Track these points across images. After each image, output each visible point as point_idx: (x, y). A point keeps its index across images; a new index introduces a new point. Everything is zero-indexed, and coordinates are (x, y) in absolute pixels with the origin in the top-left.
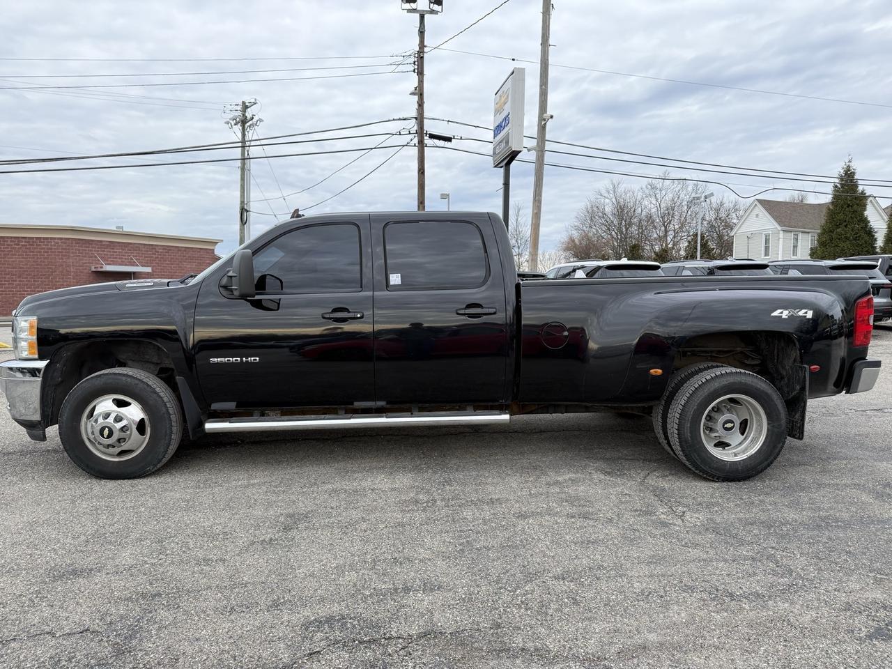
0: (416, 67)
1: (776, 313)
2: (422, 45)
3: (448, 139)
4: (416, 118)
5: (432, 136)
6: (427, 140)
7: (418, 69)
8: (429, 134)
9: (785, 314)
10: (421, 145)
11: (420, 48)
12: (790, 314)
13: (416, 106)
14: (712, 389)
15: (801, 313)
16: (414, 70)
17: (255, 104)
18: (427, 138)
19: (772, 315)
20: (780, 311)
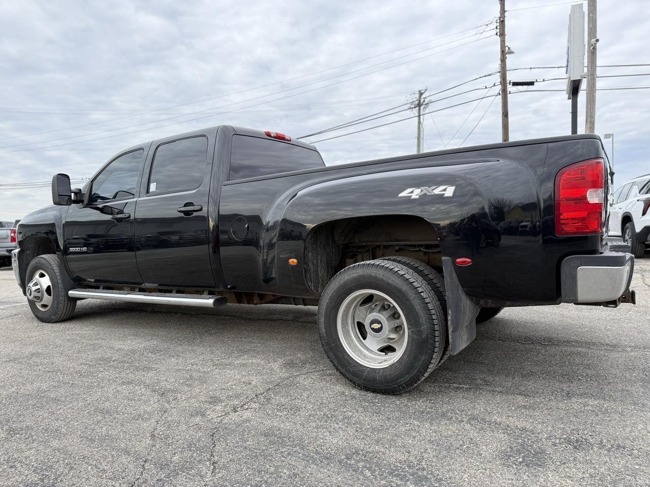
0: (498, 30)
1: (404, 194)
2: (503, 11)
3: (532, 83)
4: (500, 72)
5: (515, 84)
6: (510, 88)
7: (500, 32)
8: (513, 83)
9: (416, 193)
10: (504, 92)
11: (501, 14)
12: (423, 193)
13: (499, 62)
14: (342, 282)
15: (438, 191)
16: (497, 34)
17: (426, 90)
18: (511, 86)
19: (400, 195)
20: (410, 190)
